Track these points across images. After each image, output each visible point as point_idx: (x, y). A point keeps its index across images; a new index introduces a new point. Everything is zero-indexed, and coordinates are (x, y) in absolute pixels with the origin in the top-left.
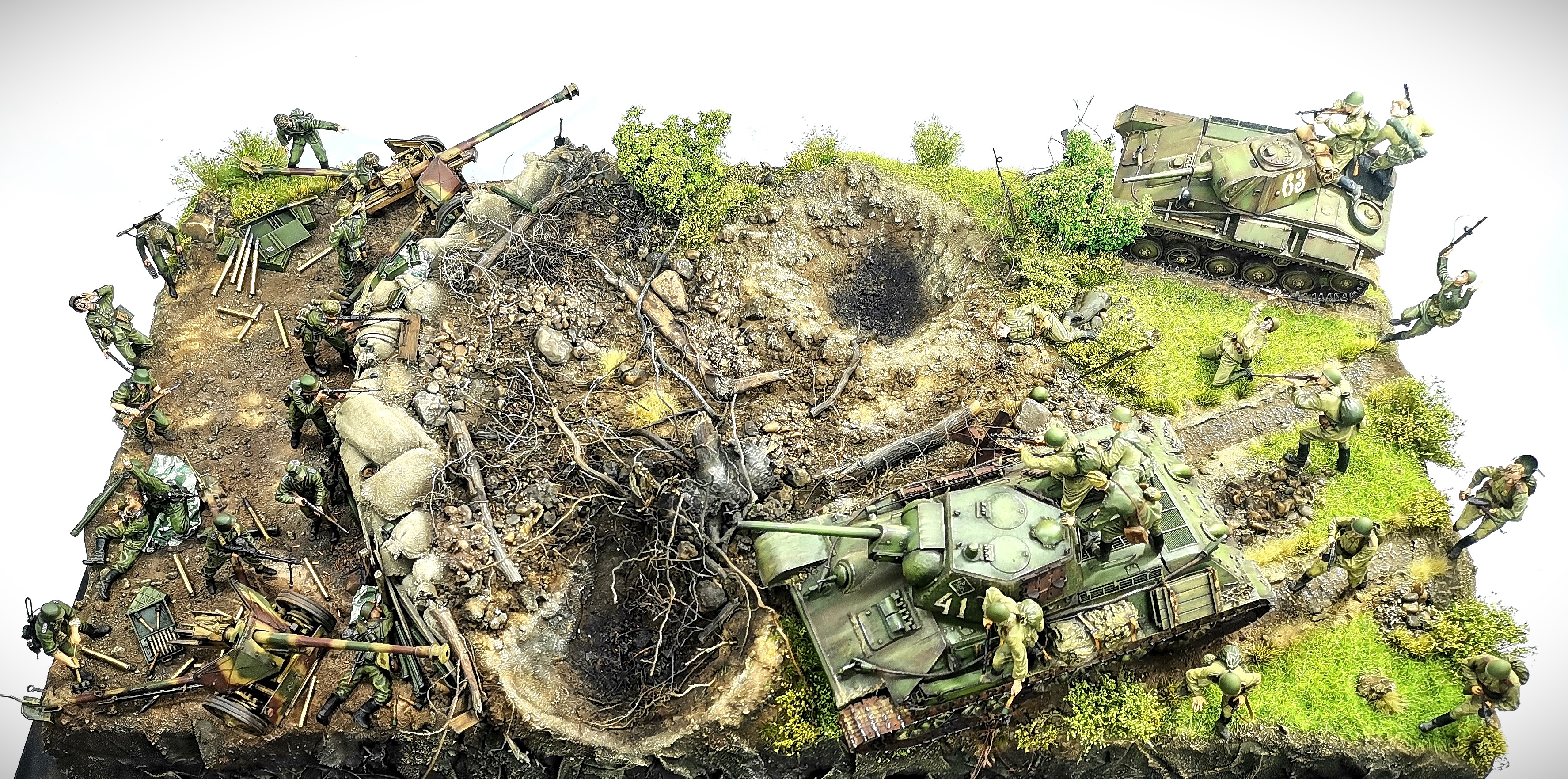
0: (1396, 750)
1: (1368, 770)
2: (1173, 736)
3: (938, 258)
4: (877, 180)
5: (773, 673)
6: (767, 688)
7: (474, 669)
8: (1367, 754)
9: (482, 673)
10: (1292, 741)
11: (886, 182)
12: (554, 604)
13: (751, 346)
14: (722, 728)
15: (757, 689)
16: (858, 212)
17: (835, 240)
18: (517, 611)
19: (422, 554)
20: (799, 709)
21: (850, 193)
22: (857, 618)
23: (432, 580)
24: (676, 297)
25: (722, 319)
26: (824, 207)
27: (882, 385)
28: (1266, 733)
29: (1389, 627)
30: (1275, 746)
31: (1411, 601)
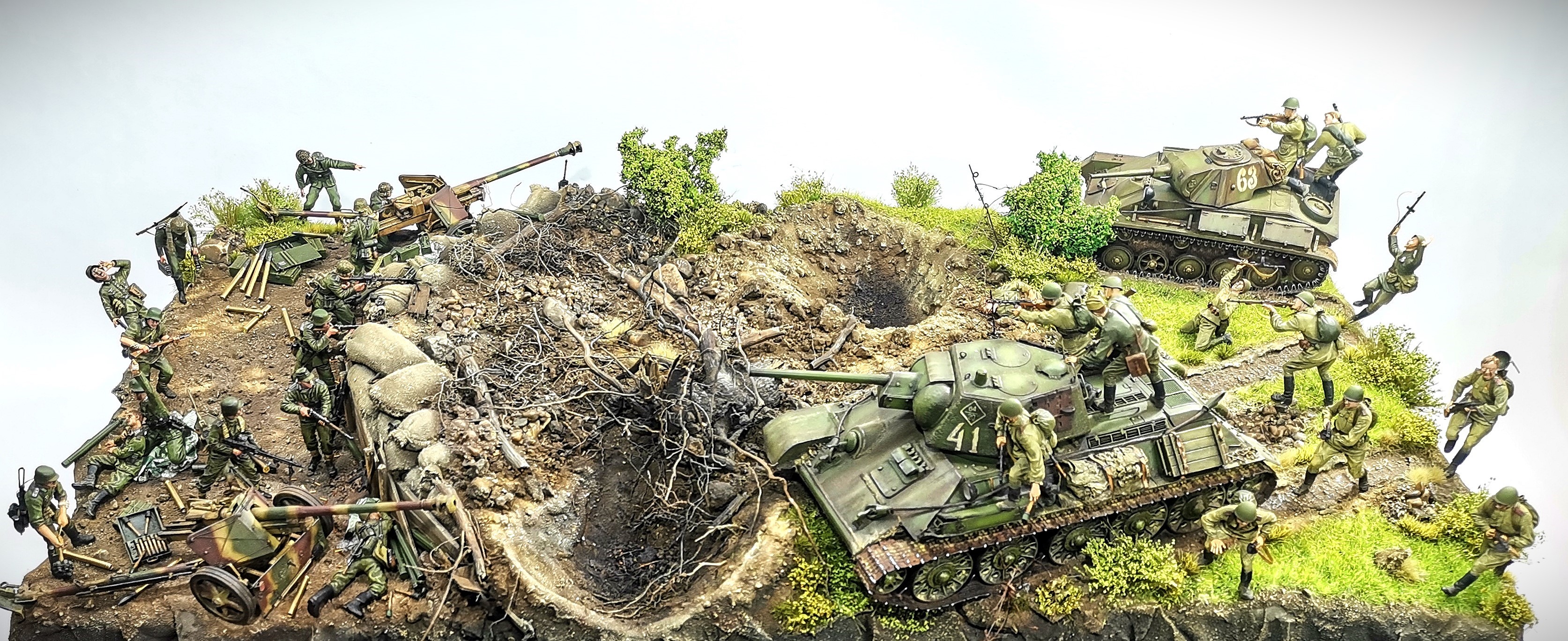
0: (1423, 613)
1: (1398, 636)
2: (1196, 602)
3: (924, 277)
4: (862, 212)
5: (786, 546)
6: (780, 561)
7: (478, 541)
8: (1394, 619)
9: (488, 546)
10: (1316, 605)
11: (869, 215)
12: (560, 500)
13: (750, 317)
14: (734, 604)
15: (769, 561)
16: (845, 239)
17: (825, 265)
18: (522, 497)
19: (429, 442)
20: (813, 582)
21: (838, 221)
22: (870, 475)
23: (438, 463)
24: (677, 284)
25: (721, 299)
26: (814, 233)
27: (879, 346)
28: (1289, 596)
29: (1397, 518)
30: (1300, 611)
31: (1414, 497)
